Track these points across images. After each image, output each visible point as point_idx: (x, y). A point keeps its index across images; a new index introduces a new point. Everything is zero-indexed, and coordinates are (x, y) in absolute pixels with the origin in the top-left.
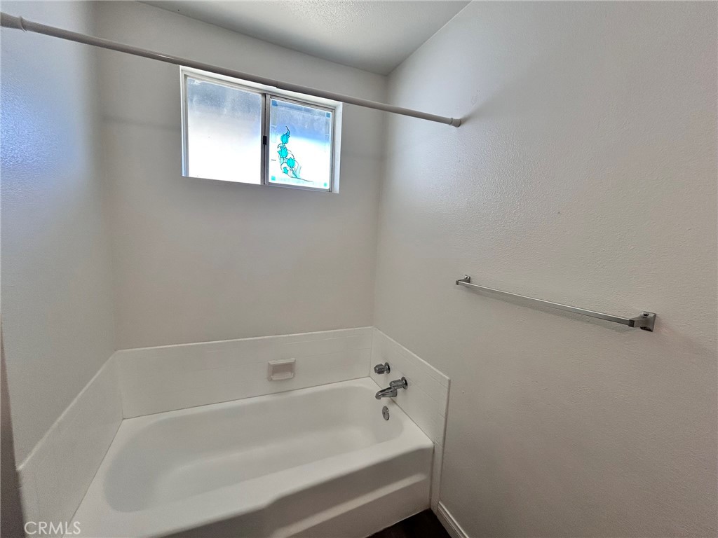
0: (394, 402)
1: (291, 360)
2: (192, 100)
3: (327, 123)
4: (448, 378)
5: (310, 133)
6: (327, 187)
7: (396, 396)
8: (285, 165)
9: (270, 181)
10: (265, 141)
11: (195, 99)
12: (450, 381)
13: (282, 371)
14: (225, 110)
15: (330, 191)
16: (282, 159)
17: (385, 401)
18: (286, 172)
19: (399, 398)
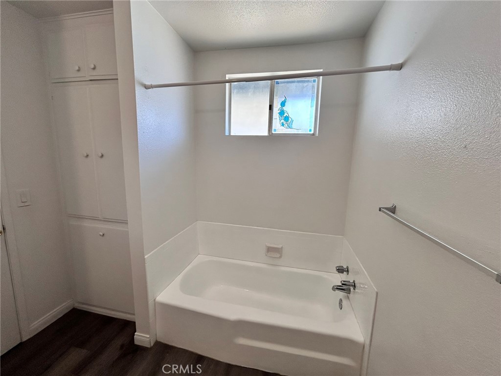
0: (348, 298)
1: (280, 246)
2: (233, 93)
3: (313, 87)
4: (376, 290)
5: (301, 95)
6: (312, 132)
7: (350, 294)
8: (283, 121)
9: (273, 132)
10: (271, 107)
11: (235, 92)
12: (377, 293)
13: (273, 251)
14: (250, 94)
15: (313, 135)
16: (281, 117)
17: (341, 294)
18: (283, 125)
19: (351, 296)
